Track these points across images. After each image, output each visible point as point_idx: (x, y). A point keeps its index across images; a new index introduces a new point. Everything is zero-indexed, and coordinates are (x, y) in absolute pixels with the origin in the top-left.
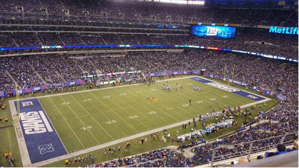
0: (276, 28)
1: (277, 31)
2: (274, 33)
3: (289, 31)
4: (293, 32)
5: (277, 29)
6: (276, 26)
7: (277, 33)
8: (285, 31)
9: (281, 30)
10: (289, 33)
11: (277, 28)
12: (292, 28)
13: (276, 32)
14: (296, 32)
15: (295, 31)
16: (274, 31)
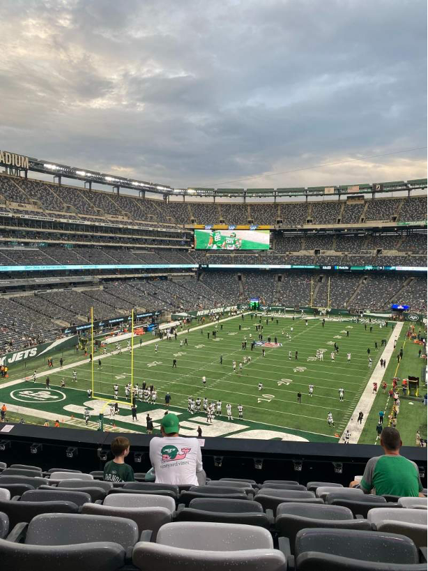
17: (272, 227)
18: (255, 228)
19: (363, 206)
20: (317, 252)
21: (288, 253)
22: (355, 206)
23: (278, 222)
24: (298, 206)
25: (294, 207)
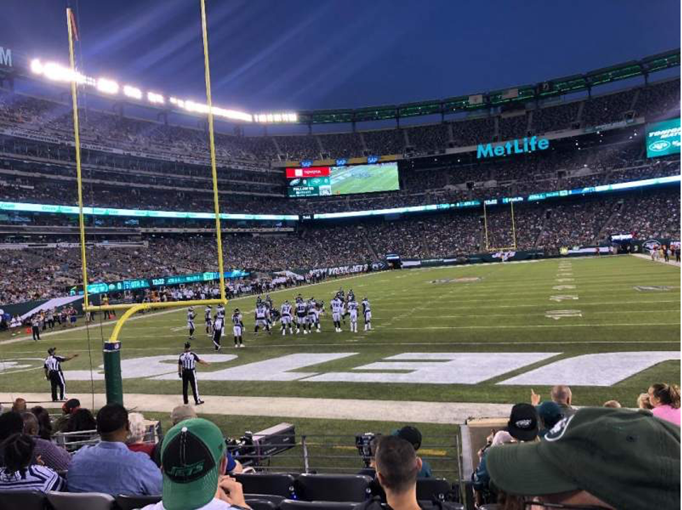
0: (489, 147)
1: (493, 152)
2: (489, 158)
3: (521, 147)
4: (529, 147)
5: (493, 149)
6: (488, 143)
7: (495, 157)
8: (513, 149)
9: (503, 149)
10: (521, 151)
11: (492, 145)
12: (526, 139)
13: (491, 155)
14: (536, 146)
15: (533, 143)
16: (488, 154)
17: (400, 157)
18: (376, 160)
19: (525, 118)
20: (470, 186)
21: (428, 191)
22: (514, 118)
23: (408, 150)
24: (432, 128)
25: (427, 130)
